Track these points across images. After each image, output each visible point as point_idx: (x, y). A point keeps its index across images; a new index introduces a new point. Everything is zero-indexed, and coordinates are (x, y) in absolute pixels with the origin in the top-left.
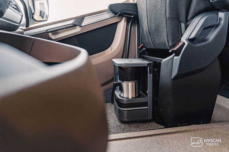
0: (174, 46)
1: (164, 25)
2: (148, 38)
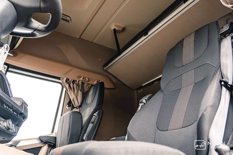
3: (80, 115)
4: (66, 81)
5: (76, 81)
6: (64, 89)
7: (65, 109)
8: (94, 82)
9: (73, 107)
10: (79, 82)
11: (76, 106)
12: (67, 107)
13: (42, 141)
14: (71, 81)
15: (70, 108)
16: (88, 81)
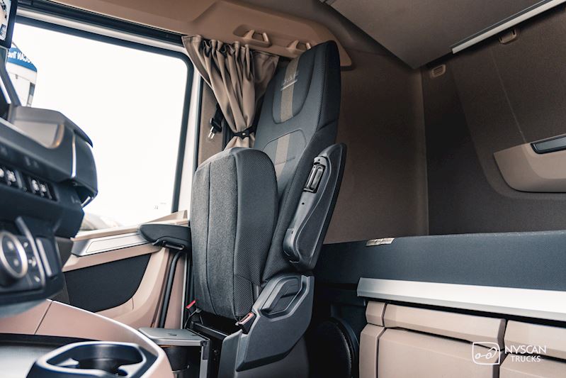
0: (242, 317)
1: (231, 283)
2: (205, 295)
3: (269, 163)
4: (201, 47)
5: (233, 46)
6: (197, 75)
7: (204, 139)
8: (288, 46)
9: (229, 134)
10: (243, 49)
11: (238, 130)
12: (211, 135)
13: (149, 240)
14: (216, 47)
15: (221, 135)
16: (270, 45)
